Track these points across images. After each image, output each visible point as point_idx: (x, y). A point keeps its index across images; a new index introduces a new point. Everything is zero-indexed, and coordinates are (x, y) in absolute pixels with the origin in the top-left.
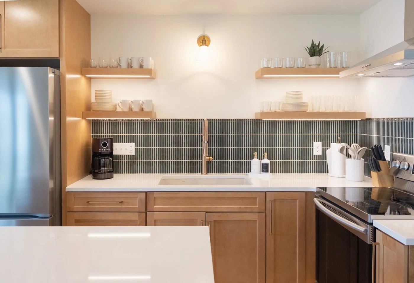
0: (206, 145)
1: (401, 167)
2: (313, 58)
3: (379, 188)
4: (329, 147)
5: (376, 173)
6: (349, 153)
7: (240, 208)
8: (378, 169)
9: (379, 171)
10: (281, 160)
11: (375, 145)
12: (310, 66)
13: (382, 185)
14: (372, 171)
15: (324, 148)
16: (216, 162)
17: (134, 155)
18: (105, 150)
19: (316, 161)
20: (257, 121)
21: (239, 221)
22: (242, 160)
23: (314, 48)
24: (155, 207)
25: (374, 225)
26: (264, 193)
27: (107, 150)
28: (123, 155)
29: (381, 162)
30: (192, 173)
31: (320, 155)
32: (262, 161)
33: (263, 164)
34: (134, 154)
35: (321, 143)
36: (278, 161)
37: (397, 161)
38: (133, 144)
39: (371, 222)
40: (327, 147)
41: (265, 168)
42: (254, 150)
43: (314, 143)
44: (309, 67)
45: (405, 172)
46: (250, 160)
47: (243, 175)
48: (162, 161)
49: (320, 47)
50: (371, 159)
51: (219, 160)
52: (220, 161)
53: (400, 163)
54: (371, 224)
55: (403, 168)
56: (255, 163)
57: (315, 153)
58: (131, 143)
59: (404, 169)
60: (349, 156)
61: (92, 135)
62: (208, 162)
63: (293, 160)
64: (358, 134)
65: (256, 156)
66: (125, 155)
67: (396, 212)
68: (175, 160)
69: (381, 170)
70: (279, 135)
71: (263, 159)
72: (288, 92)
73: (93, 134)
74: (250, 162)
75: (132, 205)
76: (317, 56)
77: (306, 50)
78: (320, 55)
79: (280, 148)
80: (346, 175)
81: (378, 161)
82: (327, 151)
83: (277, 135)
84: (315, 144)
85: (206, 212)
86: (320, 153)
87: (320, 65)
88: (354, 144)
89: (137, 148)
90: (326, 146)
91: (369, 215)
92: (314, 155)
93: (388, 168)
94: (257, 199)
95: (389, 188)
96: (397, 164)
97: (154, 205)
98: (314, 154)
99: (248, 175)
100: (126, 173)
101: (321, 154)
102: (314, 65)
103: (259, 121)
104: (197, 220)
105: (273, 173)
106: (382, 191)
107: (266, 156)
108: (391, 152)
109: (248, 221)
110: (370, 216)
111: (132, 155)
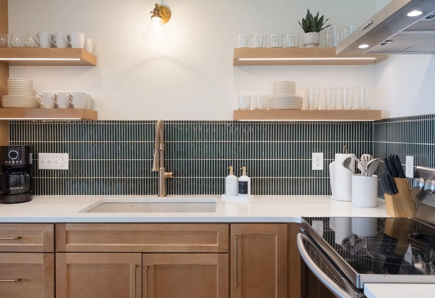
0: (156, 156)
1: (426, 188)
2: (308, 34)
3: (395, 218)
4: (333, 160)
5: (391, 196)
6: (358, 168)
7: (193, 247)
8: (393, 190)
9: (395, 193)
10: (268, 177)
11: (389, 155)
12: (305, 45)
13: (400, 213)
14: (386, 193)
15: (326, 161)
16: (180, 179)
17: (67, 170)
18: (13, 162)
19: (316, 179)
20: (235, 124)
21: (191, 266)
22: (215, 177)
23: (309, 20)
24: (67, 245)
25: (366, 293)
26: (227, 225)
27: (17, 162)
28: (52, 170)
29: (398, 180)
30: (147, 194)
31: (321, 171)
32: (239, 178)
33: (240, 182)
34: (66, 168)
35: (322, 153)
36: (264, 179)
37: (421, 178)
38: (66, 156)
39: (361, 287)
40: (330, 160)
41: (242, 188)
42: (229, 163)
43: (313, 153)
44: (303, 47)
45: (432, 195)
46: (224, 176)
47: (213, 197)
48: (106, 179)
49: (318, 19)
50: (384, 176)
51: (184, 177)
52: (185, 179)
53: (425, 181)
54: (361, 291)
55: (428, 189)
56: (231, 181)
57: (314, 167)
58: (63, 154)
59: (431, 191)
60: (357, 171)
61: (10, 143)
62: (168, 180)
63: (284, 178)
64: (374, 142)
65: (231, 171)
66: (55, 170)
67: (418, 255)
68: (124, 176)
69: (398, 191)
70: (265, 143)
71: (241, 175)
72: (276, 83)
73: (12, 141)
74: (224, 179)
75: (35, 243)
76: (313, 31)
77: (300, 24)
78: (318, 30)
79: (267, 161)
80: (353, 199)
81: (394, 179)
82: (331, 164)
83: (262, 143)
84: (315, 155)
85: (143, 253)
86: (321, 167)
87: (318, 44)
88: (364, 155)
89: (71, 160)
90: (329, 158)
91: (358, 274)
92: (313, 171)
93: (408, 188)
94: (216, 234)
95: (409, 218)
96: (421, 182)
97: (67, 243)
98: (313, 169)
99: (221, 197)
100: (57, 194)
101: (322, 169)
102: (310, 44)
103: (238, 123)
104: (130, 264)
105: (254, 194)
106: (399, 222)
107: (244, 172)
108: (414, 165)
109: (204, 267)
110: (359, 276)
111: (65, 170)
